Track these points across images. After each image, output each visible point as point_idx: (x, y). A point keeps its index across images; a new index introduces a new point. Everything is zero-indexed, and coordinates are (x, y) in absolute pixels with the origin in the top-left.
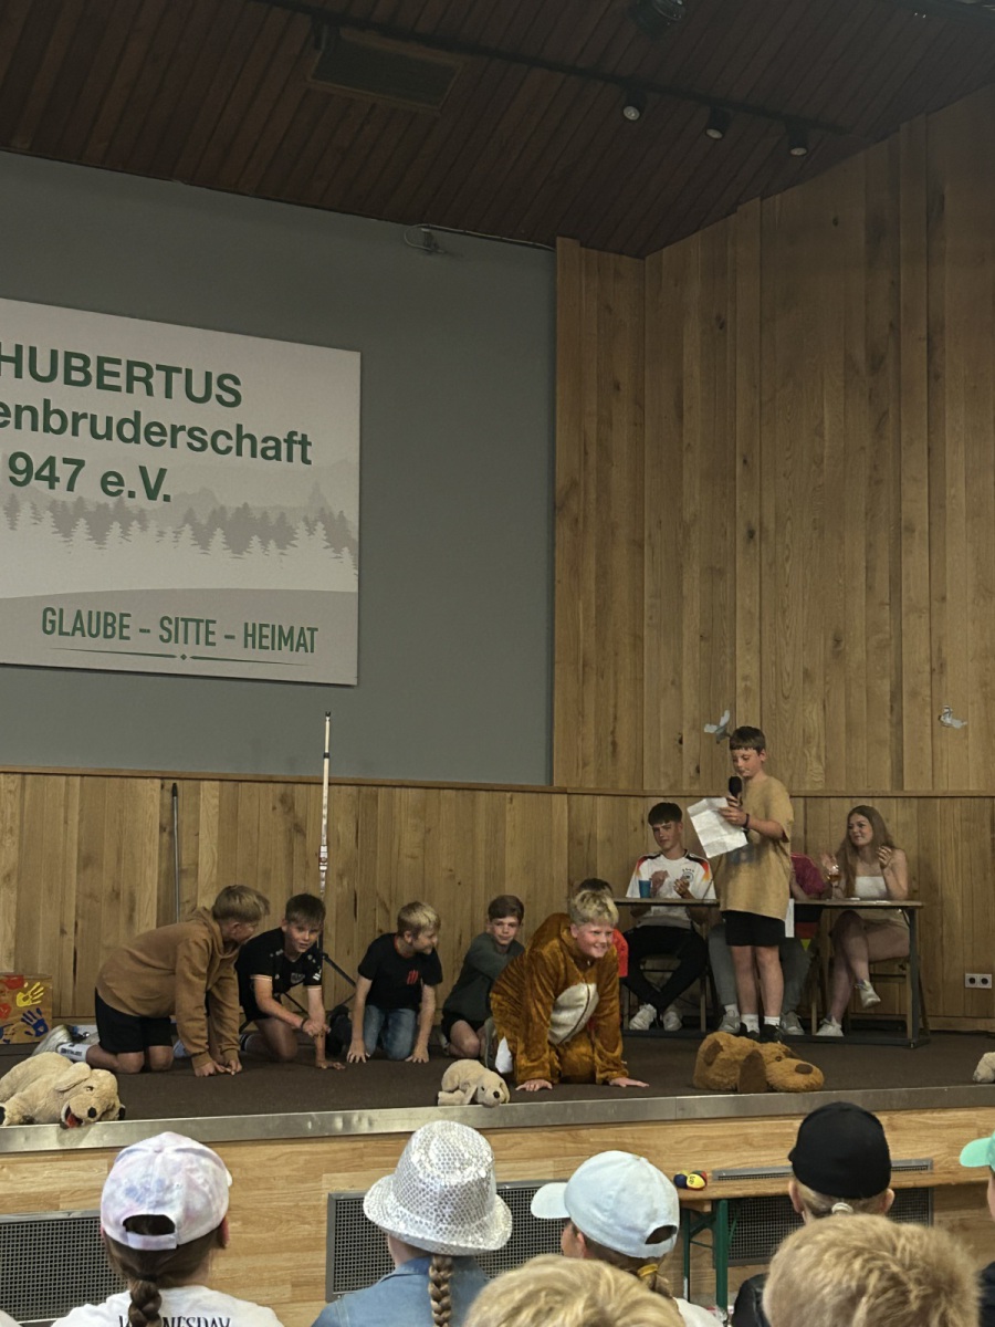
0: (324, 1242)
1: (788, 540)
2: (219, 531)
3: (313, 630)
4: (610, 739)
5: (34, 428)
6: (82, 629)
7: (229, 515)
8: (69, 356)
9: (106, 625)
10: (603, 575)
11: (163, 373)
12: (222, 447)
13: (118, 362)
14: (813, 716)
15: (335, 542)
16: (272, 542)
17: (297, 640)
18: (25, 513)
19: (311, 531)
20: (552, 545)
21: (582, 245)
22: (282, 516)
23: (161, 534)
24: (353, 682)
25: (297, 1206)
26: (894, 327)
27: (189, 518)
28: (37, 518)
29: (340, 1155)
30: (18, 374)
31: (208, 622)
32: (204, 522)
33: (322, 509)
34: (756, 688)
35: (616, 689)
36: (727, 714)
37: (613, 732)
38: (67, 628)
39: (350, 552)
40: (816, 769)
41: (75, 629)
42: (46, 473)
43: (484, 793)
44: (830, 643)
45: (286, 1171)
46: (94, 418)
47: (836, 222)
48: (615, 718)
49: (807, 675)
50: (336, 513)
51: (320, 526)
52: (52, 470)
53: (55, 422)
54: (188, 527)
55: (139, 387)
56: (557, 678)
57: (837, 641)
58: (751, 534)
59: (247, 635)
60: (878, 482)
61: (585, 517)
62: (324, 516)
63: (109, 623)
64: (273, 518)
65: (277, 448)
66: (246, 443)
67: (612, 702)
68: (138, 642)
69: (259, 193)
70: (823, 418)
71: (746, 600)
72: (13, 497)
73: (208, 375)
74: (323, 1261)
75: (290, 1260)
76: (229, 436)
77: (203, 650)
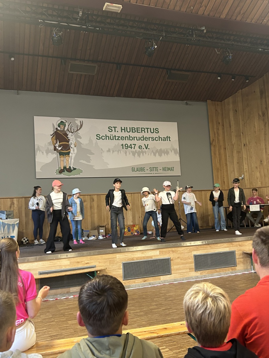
0: (193, 262)
1: (251, 146)
2: (157, 153)
3: (173, 167)
4: (223, 181)
5: (128, 140)
6: (138, 170)
7: (159, 150)
8: (132, 128)
9: (141, 169)
10: (220, 154)
11: (147, 129)
12: (157, 140)
13: (140, 128)
14: (258, 174)
15: (175, 153)
16: (166, 154)
17: (171, 169)
18: (128, 153)
19: (172, 152)
20: (211, 150)
21: (212, 101)
22: (167, 150)
23: (148, 154)
24: (181, 175)
25: (189, 257)
26: (266, 108)
27: (152, 151)
28: (130, 154)
29: (194, 248)
30: (125, 132)
31: (157, 168)
32: (154, 151)
33: (173, 148)
34: (248, 170)
35: (224, 173)
36: (243, 175)
37: (224, 180)
38: (136, 170)
39: (178, 154)
40: (259, 183)
41: (137, 170)
42: (130, 146)
43: (203, 191)
44: (260, 162)
45: (186, 251)
46: (137, 137)
47: (254, 92)
48: (224, 178)
49: (256, 168)
50: (175, 148)
51: (173, 151)
52: (131, 146)
53: (131, 138)
54: (152, 153)
55: (143, 131)
56: (214, 172)
57: (261, 162)
58: (244, 145)
59: (163, 169)
60: (266, 134)
61: (216, 145)
62: (173, 149)
63: (142, 169)
64: (165, 151)
65: (165, 139)
66: (160, 139)
67: (223, 175)
68: (147, 172)
69: (159, 99)
70: (255, 125)
71: (245, 156)
72: (126, 151)
73: (154, 129)
74: (194, 265)
75: (188, 265)
76: (158, 138)
77: (157, 172)
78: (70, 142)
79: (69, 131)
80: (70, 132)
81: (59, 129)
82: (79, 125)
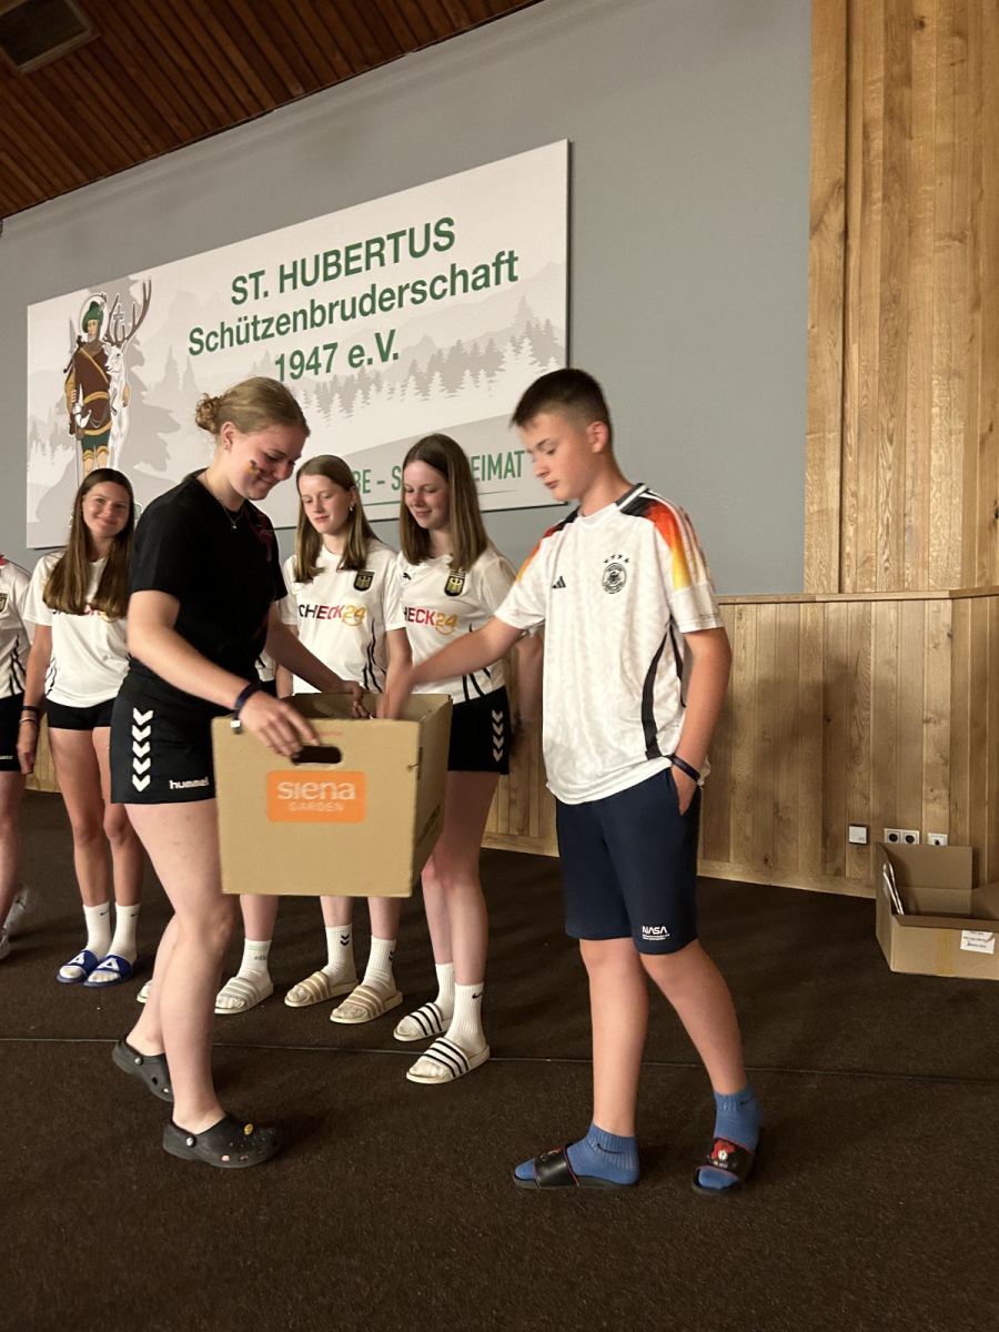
2: (437, 374)
5: (305, 328)
7: (445, 356)
12: (438, 291)
13: (358, 246)
15: (541, 354)
16: (482, 372)
17: (508, 466)
19: (517, 350)
22: (491, 342)
23: (392, 390)
27: (413, 370)
28: (308, 402)
30: (295, 287)
32: (423, 367)
33: (529, 323)
39: (557, 361)
42: (313, 362)
46: (343, 302)
50: (542, 328)
51: (527, 341)
52: (316, 359)
53: (318, 320)
54: (412, 378)
55: (375, 261)
62: (531, 331)
64: (482, 351)
65: (486, 276)
66: (459, 280)
68: (377, 492)
73: (427, 226)
76: (443, 279)
78: (113, 385)
79: (109, 340)
80: (113, 345)
81: (85, 338)
82: (140, 301)
